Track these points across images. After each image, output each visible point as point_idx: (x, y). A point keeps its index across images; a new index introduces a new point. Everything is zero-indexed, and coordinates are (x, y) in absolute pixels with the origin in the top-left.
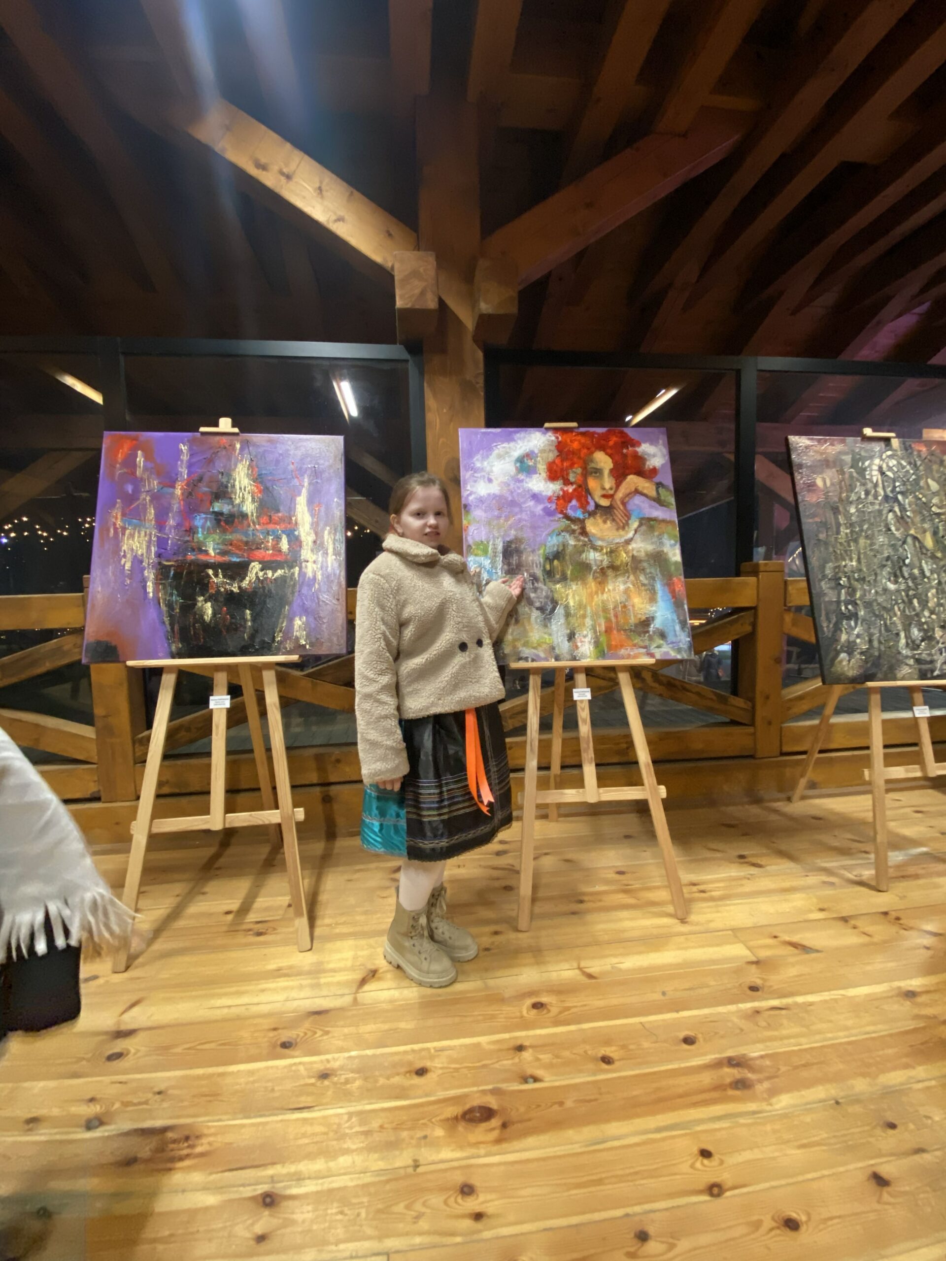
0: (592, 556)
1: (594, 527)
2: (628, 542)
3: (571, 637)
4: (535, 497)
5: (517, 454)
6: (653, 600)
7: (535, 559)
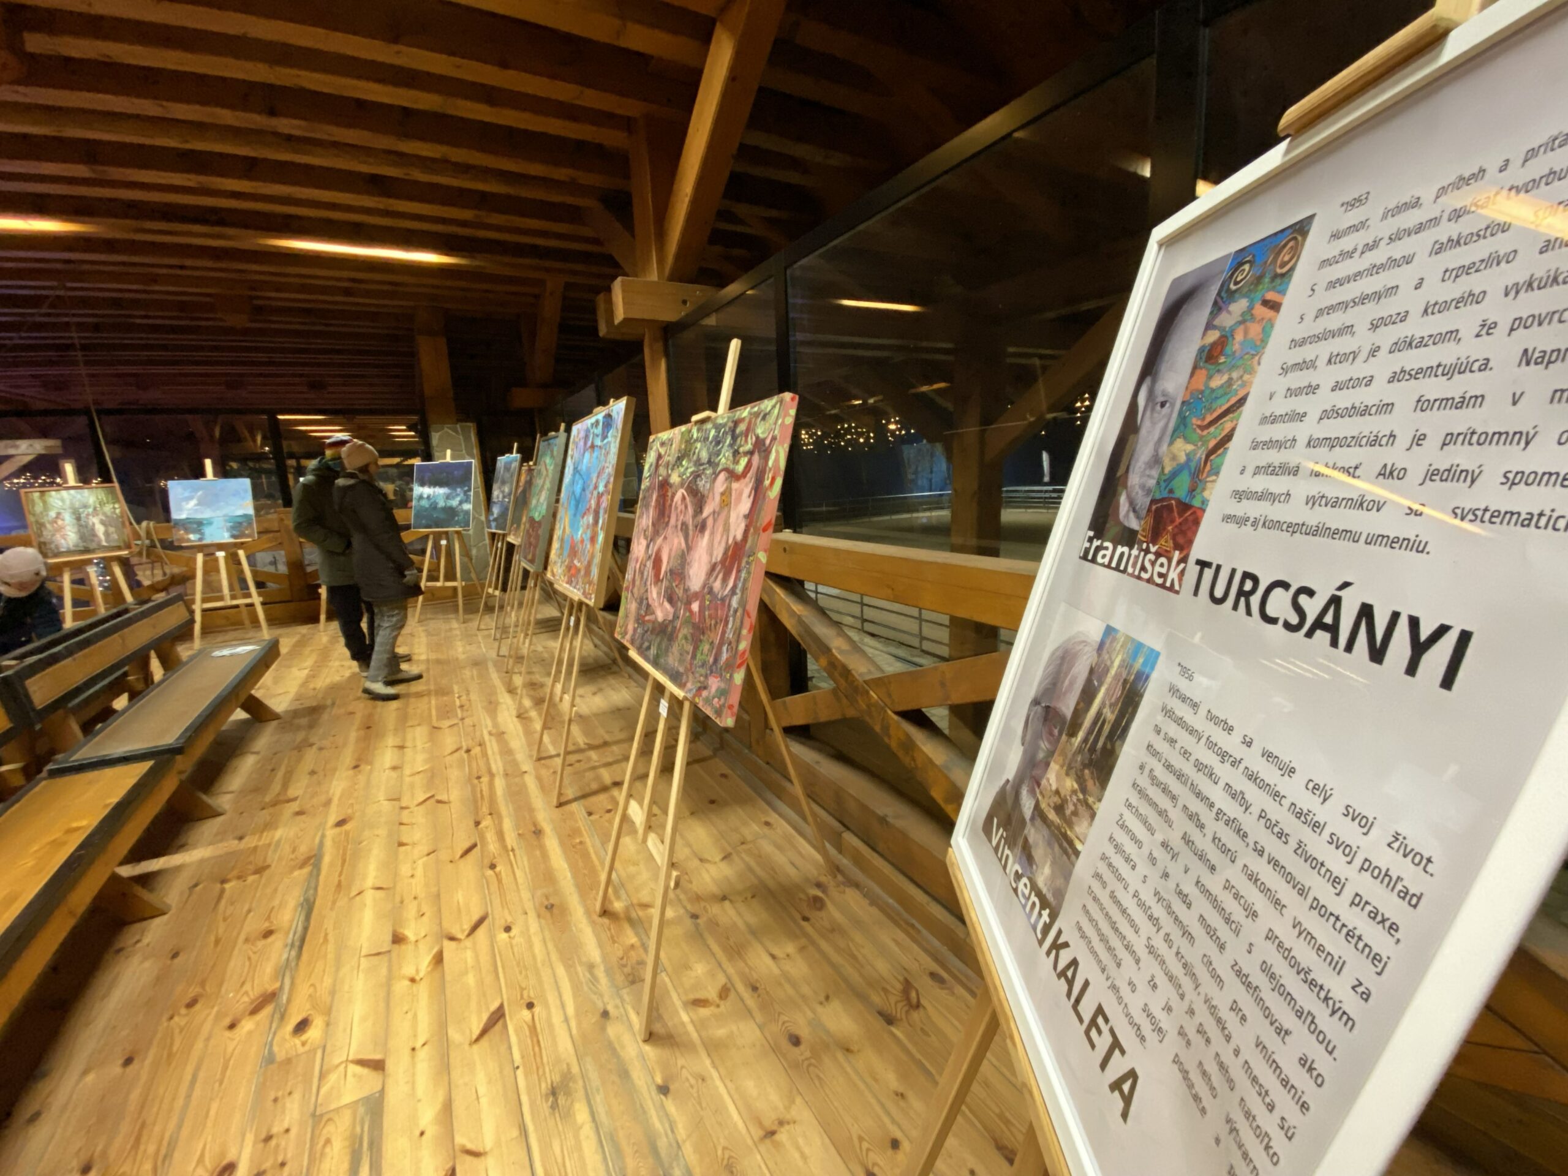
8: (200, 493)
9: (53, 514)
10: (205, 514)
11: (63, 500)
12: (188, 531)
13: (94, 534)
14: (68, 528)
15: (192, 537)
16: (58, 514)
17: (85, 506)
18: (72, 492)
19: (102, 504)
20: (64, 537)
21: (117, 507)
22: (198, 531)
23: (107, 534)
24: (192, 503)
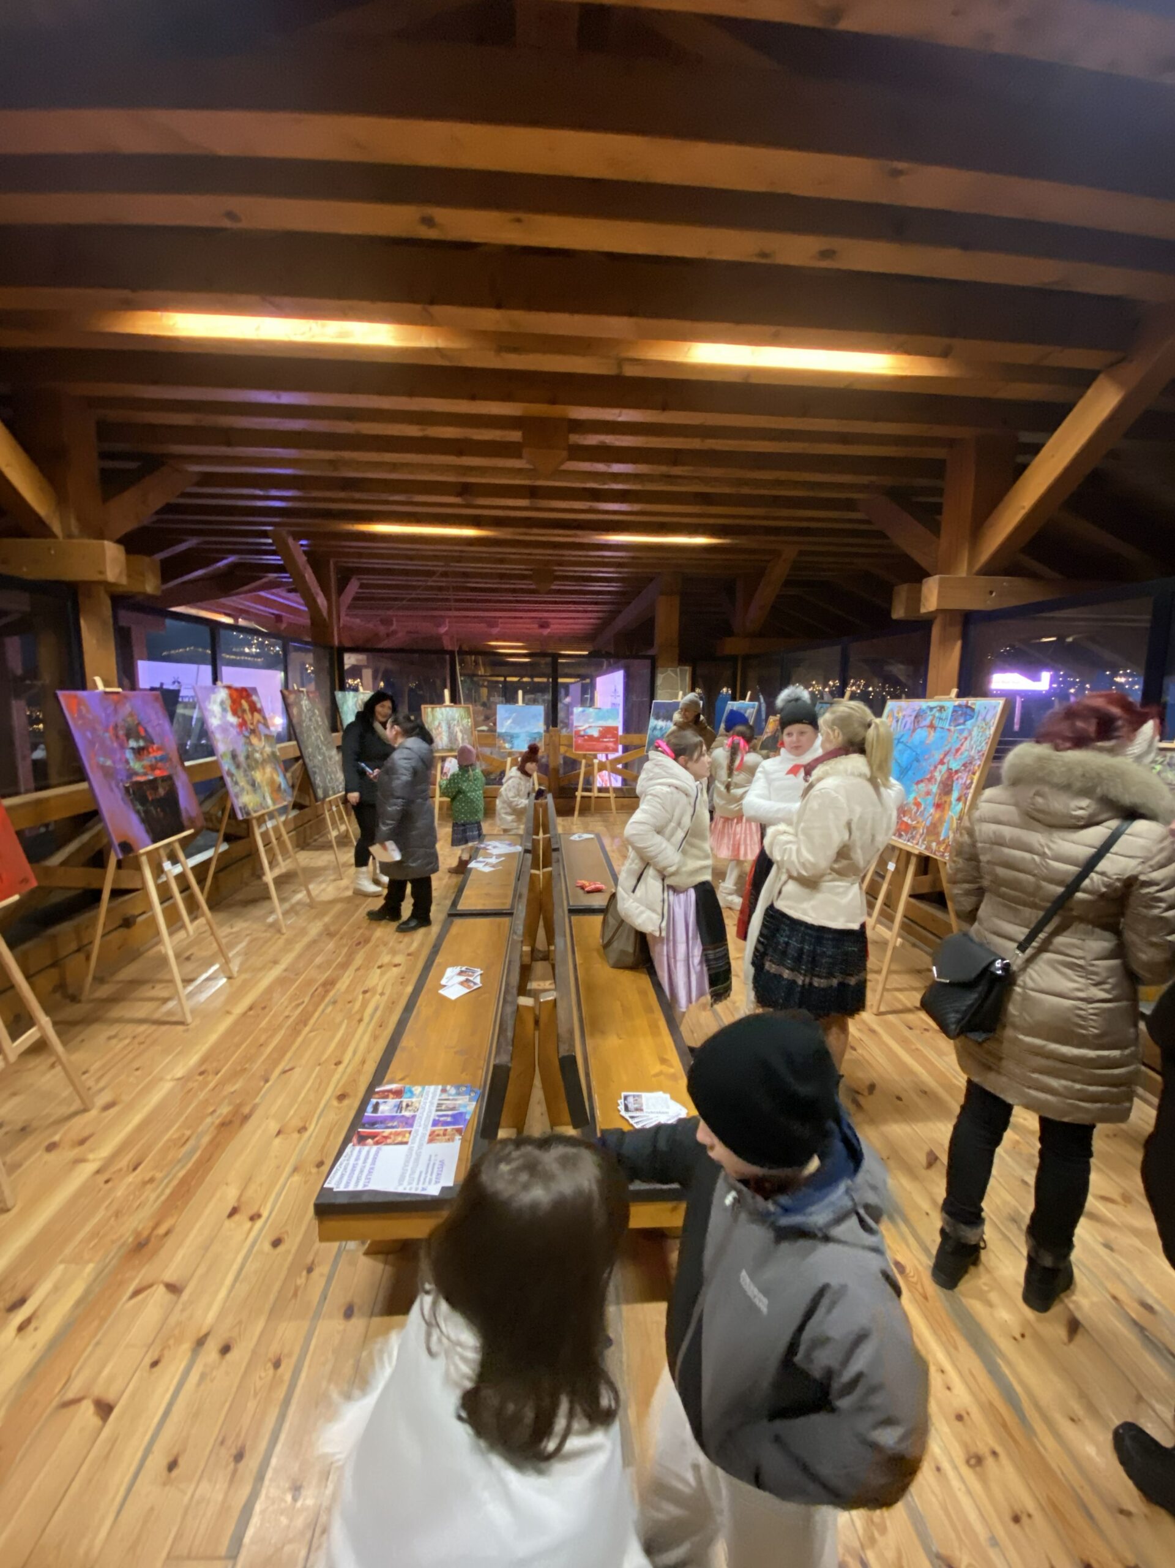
0: (257, 755)
1: (254, 740)
2: (264, 747)
3: (264, 798)
4: (232, 725)
5: (219, 700)
6: (278, 775)
7: (241, 758)
8: (514, 715)
9: (436, 723)
10: (516, 730)
11: (442, 714)
12: (505, 741)
13: (456, 740)
14: (444, 733)
15: (507, 745)
16: (439, 724)
17: (454, 720)
18: (448, 709)
19: (462, 719)
20: (441, 739)
21: (468, 722)
22: (511, 742)
23: (463, 739)
24: (509, 722)
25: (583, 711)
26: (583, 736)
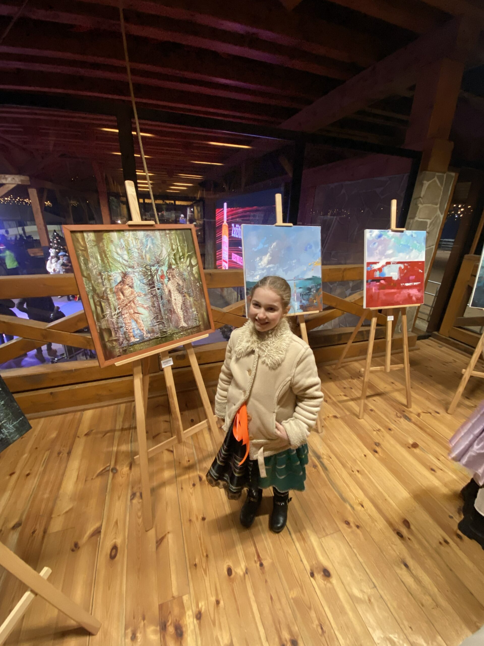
9: (116, 276)
11: (128, 250)
16: (125, 275)
17: (159, 262)
18: (141, 234)
19: (177, 257)
24: (266, 259)
25: (380, 236)
26: (378, 280)
